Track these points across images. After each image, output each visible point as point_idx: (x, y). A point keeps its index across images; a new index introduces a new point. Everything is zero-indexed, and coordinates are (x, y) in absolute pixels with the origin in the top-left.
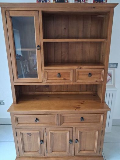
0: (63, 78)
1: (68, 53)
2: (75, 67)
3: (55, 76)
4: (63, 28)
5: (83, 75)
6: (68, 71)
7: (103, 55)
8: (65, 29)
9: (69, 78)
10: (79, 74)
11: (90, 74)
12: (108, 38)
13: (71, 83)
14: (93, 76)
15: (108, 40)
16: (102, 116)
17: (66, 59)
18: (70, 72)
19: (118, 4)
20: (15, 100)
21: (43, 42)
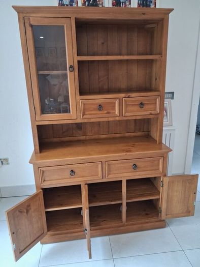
0: (106, 112)
1: (108, 78)
2: (122, 95)
3: (95, 110)
4: (100, 42)
5: (132, 105)
6: (112, 100)
7: (156, 79)
8: (103, 43)
9: (113, 112)
10: (127, 106)
11: (142, 105)
12: (163, 54)
13: (117, 119)
14: (146, 107)
15: (163, 57)
16: (161, 160)
17: (106, 87)
18: (115, 103)
19: (173, 9)
20: (38, 147)
21: (78, 61)
